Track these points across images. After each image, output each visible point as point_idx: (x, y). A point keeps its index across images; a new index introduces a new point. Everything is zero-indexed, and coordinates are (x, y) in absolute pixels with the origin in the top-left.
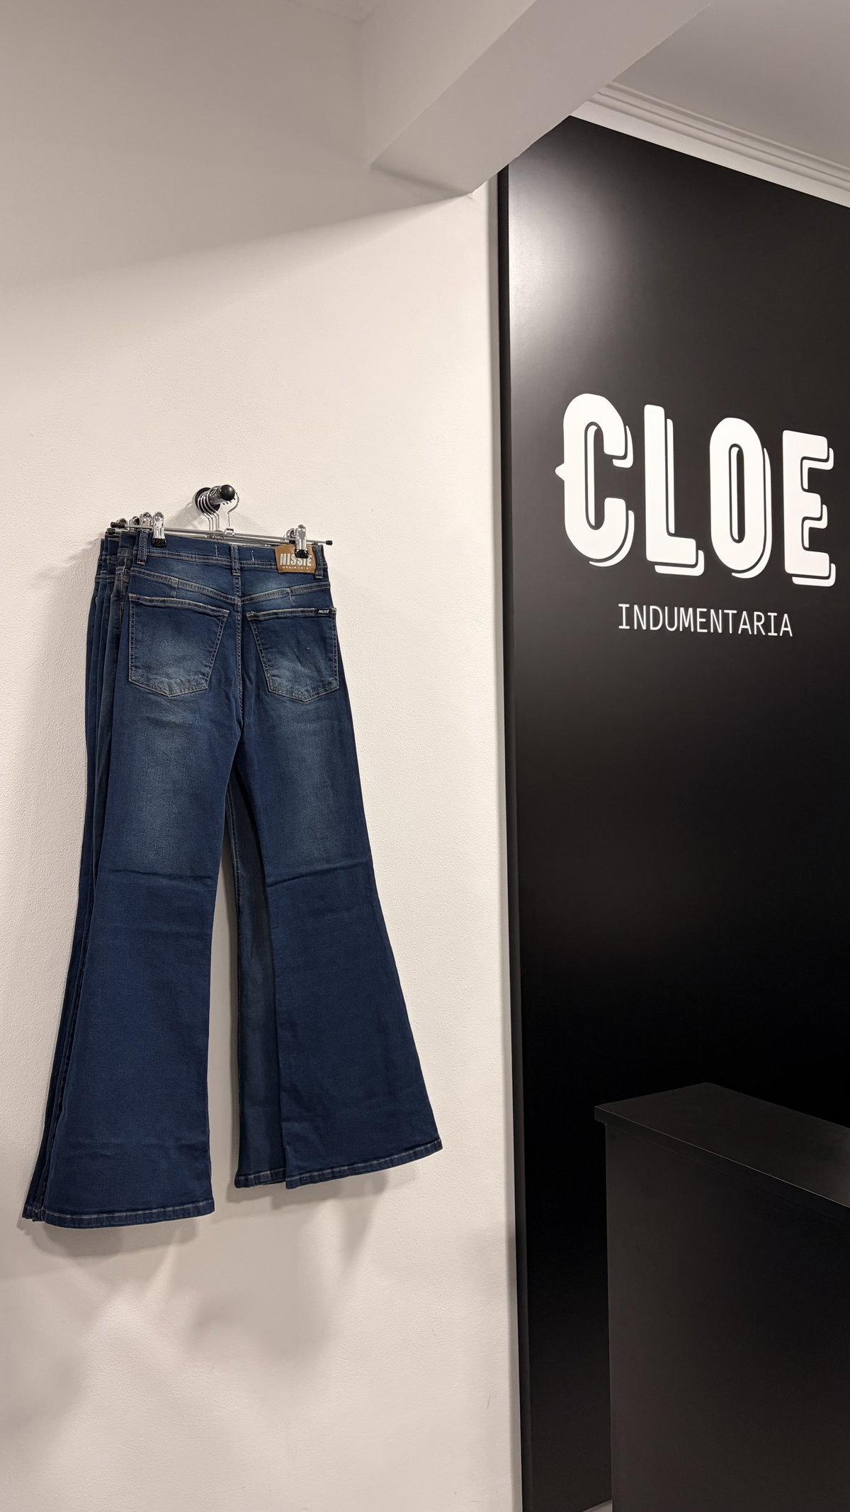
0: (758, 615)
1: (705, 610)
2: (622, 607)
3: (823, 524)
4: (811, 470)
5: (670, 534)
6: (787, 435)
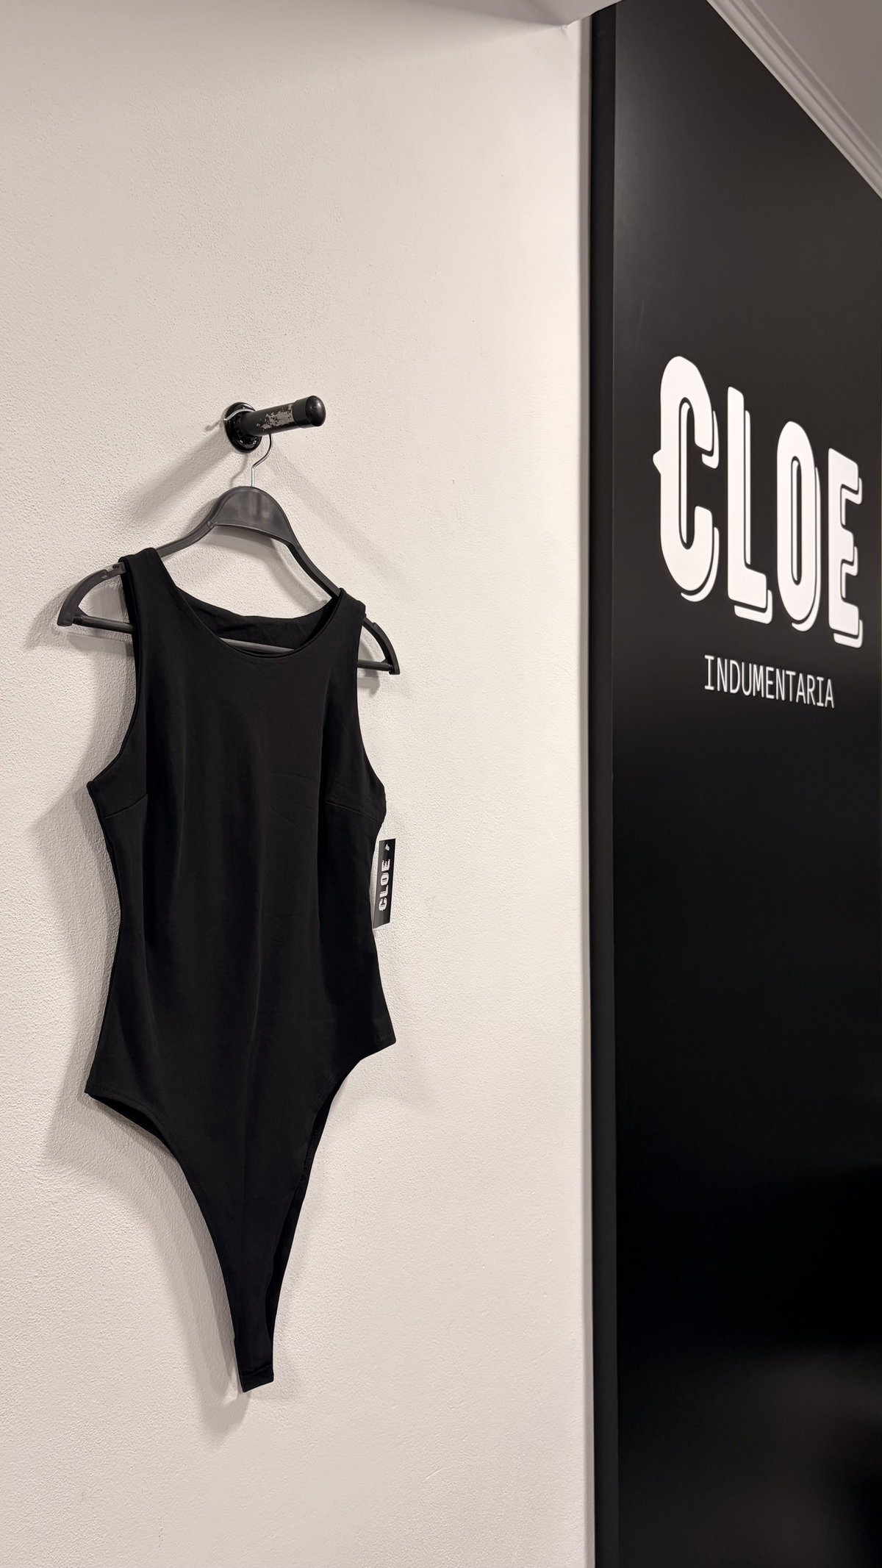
0: (811, 680)
1: (772, 669)
2: (707, 660)
3: (853, 570)
4: (848, 502)
5: (747, 566)
6: (833, 454)
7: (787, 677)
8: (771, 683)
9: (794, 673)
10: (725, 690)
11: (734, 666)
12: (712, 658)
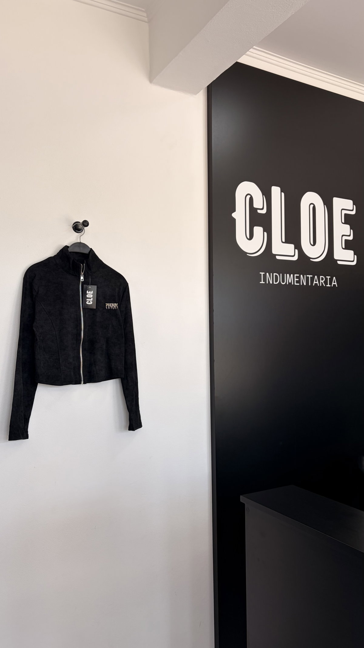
0: (322, 278)
1: (298, 275)
2: (261, 274)
3: (351, 238)
4: (345, 215)
5: (283, 242)
6: (335, 199)
7: (307, 278)
8: (298, 280)
9: (312, 276)
10: (271, 283)
11: (275, 275)
12: (264, 273)
